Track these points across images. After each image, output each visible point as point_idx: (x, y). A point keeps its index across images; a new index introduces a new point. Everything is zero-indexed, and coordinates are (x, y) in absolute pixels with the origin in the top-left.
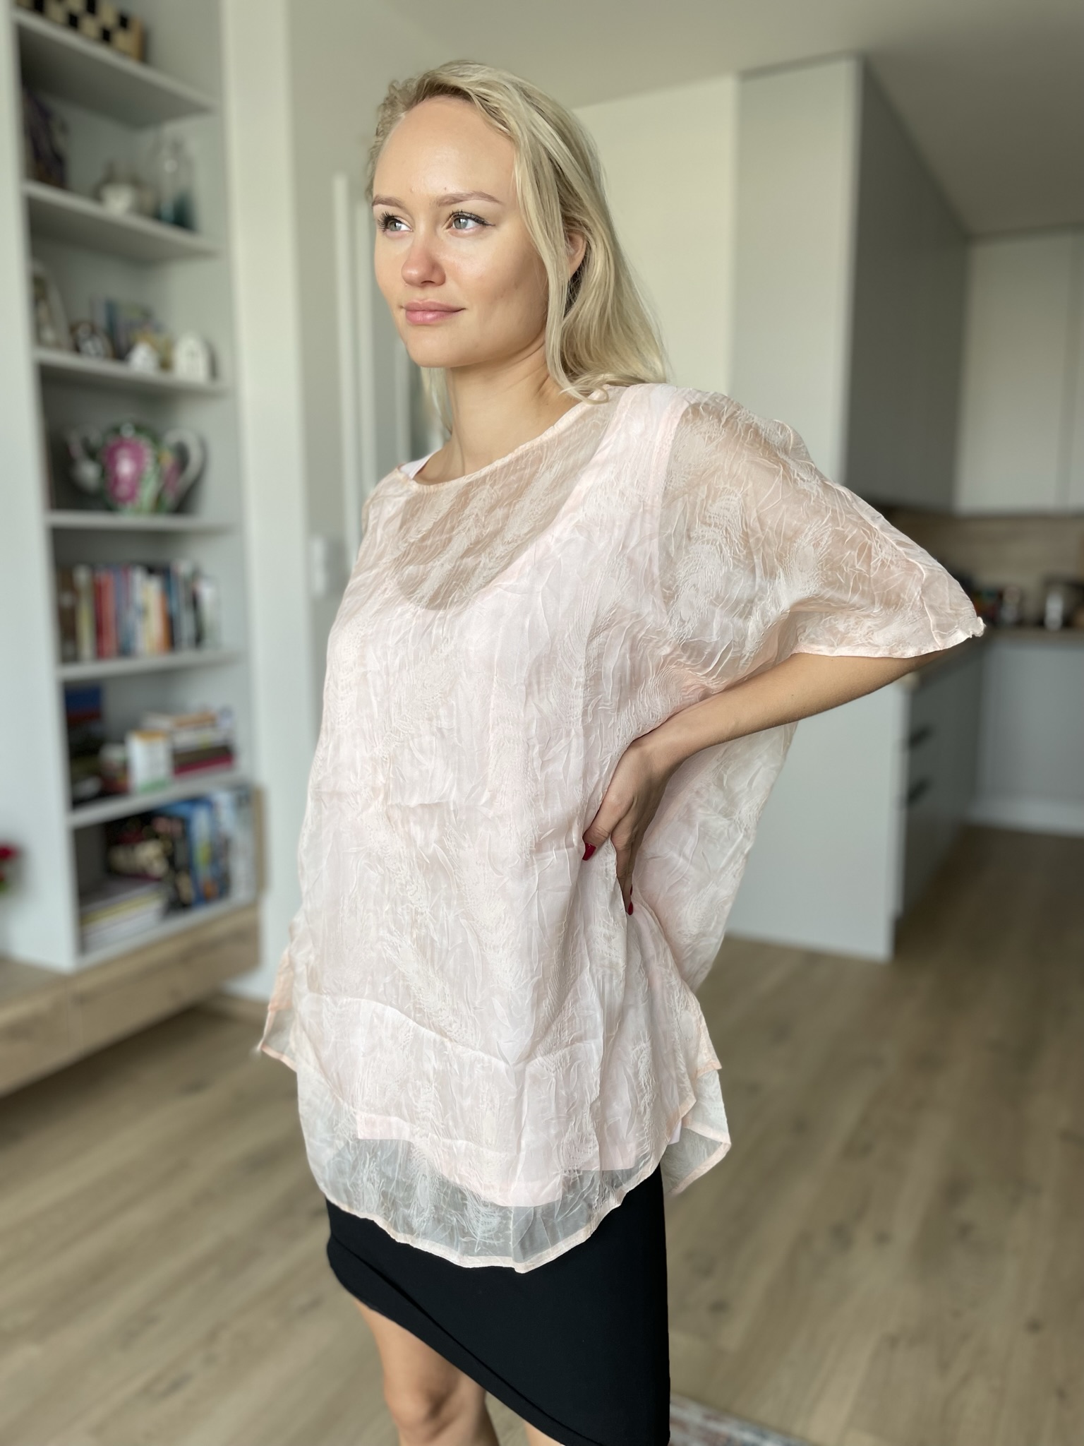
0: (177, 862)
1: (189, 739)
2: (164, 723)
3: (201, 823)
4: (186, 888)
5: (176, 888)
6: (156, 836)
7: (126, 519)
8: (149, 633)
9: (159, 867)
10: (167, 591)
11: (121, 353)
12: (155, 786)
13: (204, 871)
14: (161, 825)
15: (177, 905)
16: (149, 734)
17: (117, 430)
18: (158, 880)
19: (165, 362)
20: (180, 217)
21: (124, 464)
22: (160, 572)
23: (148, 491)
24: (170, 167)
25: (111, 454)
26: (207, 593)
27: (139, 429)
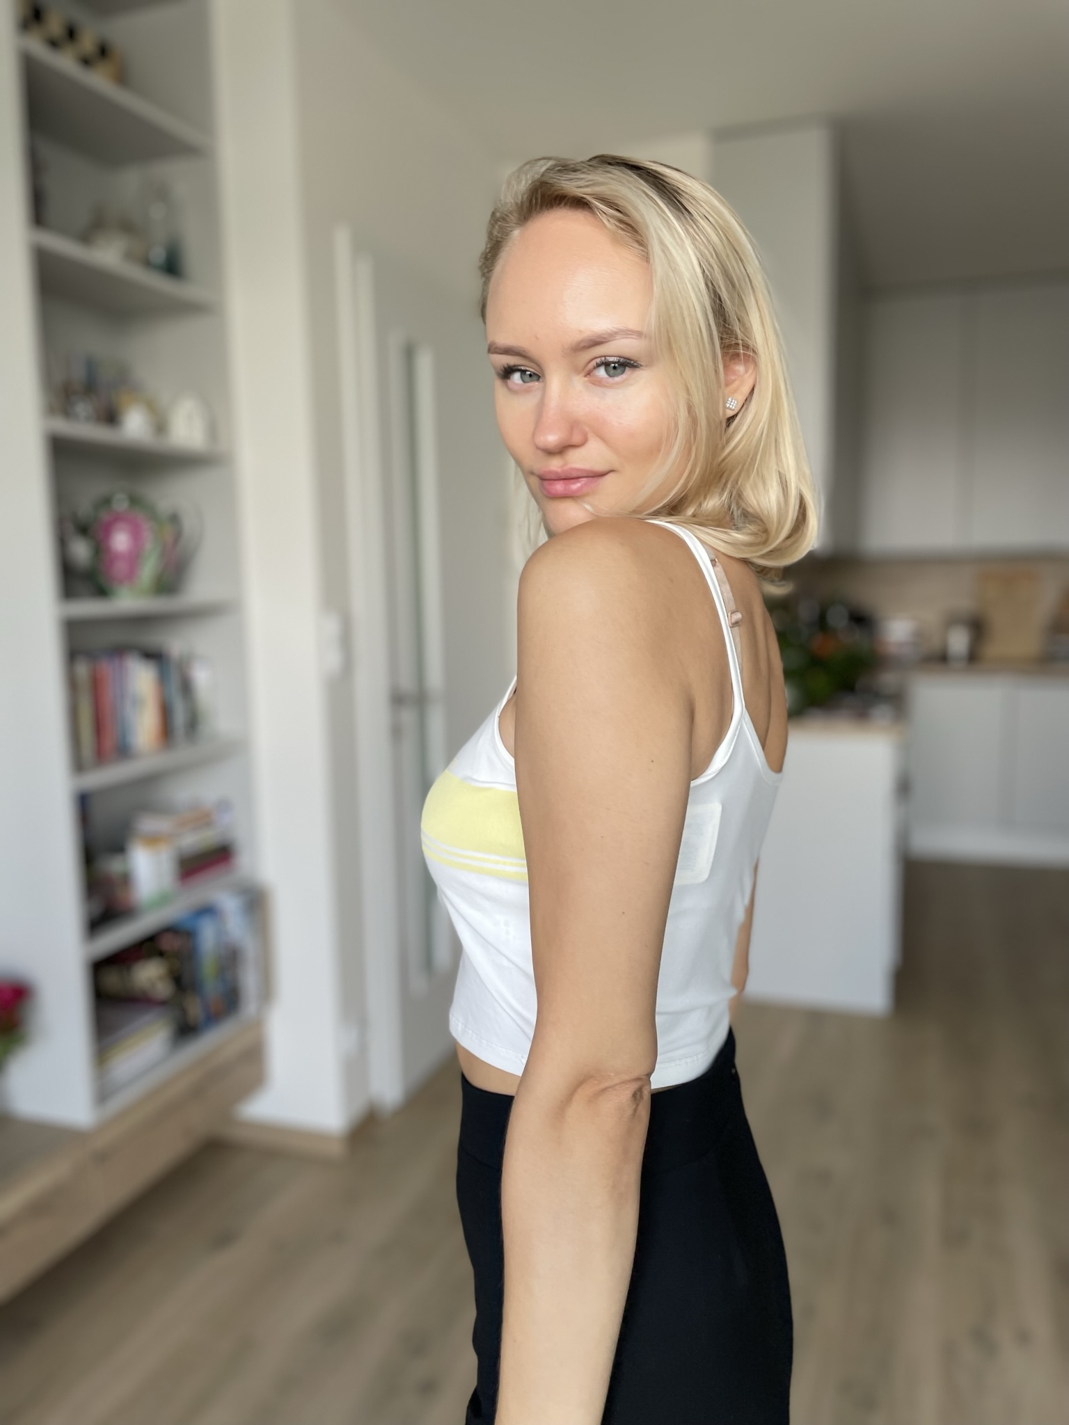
0: (183, 981)
1: (193, 840)
2: (162, 825)
3: (208, 938)
4: (195, 1009)
5: (184, 1011)
6: (161, 954)
7: (127, 601)
8: (144, 727)
9: (163, 989)
10: (163, 679)
11: (111, 417)
12: (163, 900)
13: (211, 986)
14: (167, 943)
15: (185, 1031)
16: (153, 840)
18: (163, 1003)
19: (161, 426)
20: (172, 267)
21: (121, 541)
22: (155, 656)
23: (148, 570)
24: (157, 213)
25: (107, 529)
26: (202, 677)
27: (135, 501)
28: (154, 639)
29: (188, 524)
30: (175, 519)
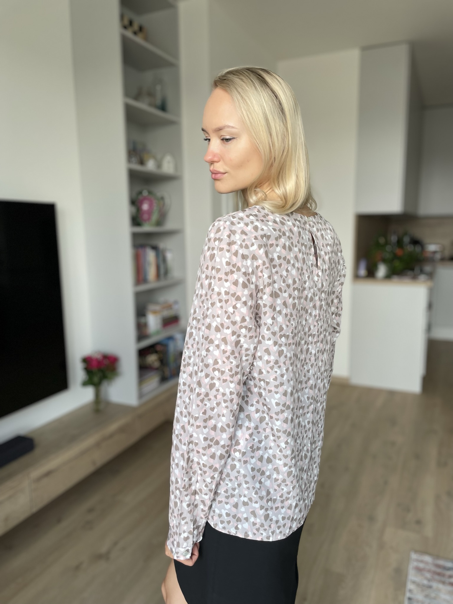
0: (163, 361)
1: (167, 313)
2: (157, 308)
3: (171, 347)
4: (167, 373)
5: (163, 372)
6: (156, 352)
7: (147, 228)
8: (151, 272)
9: (157, 364)
10: (157, 256)
11: (142, 162)
12: (158, 333)
13: (172, 365)
14: (159, 348)
15: (164, 379)
16: (155, 312)
17: (140, 193)
18: (157, 369)
19: (159, 165)
20: (163, 108)
21: (145, 207)
22: (155, 248)
23: (155, 217)
24: (158, 88)
25: (141, 203)
26: (169, 256)
27: (150, 193)
28: (154, 242)
29: (167, 201)
30: (162, 198)
